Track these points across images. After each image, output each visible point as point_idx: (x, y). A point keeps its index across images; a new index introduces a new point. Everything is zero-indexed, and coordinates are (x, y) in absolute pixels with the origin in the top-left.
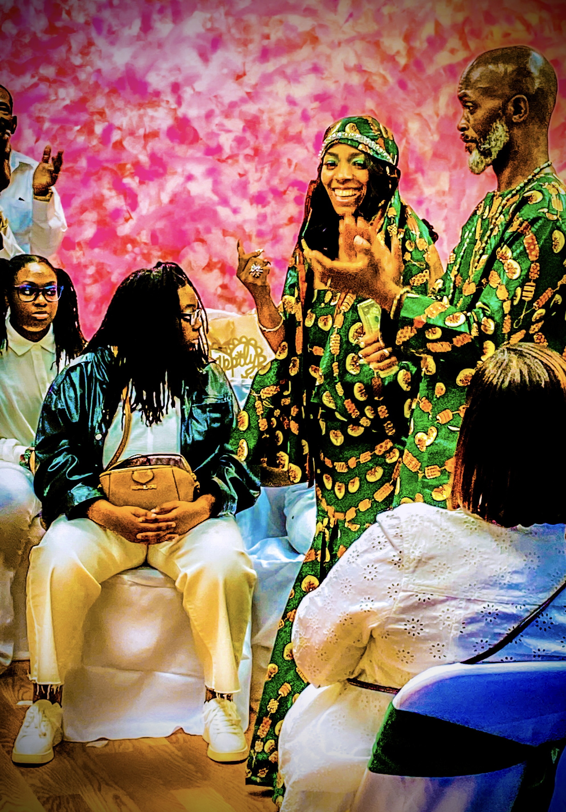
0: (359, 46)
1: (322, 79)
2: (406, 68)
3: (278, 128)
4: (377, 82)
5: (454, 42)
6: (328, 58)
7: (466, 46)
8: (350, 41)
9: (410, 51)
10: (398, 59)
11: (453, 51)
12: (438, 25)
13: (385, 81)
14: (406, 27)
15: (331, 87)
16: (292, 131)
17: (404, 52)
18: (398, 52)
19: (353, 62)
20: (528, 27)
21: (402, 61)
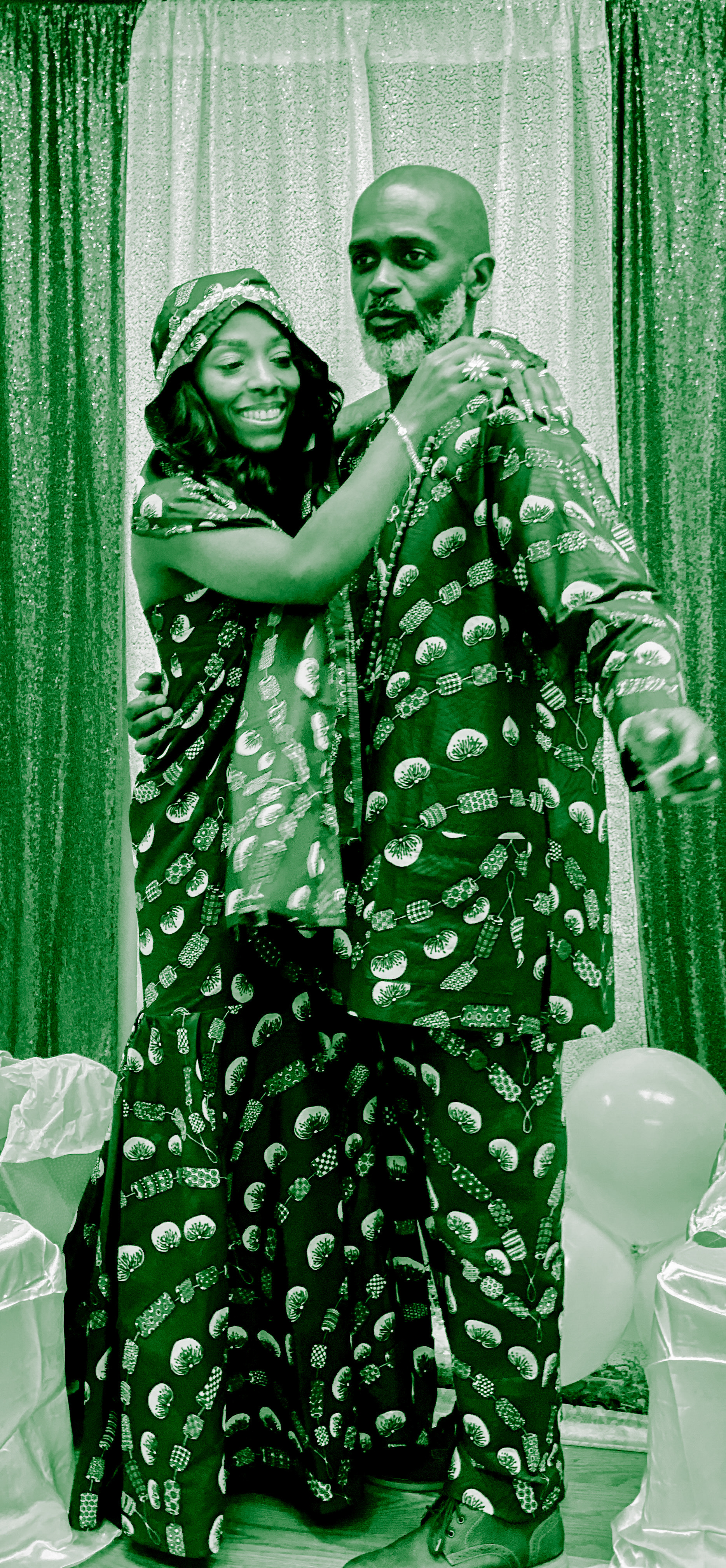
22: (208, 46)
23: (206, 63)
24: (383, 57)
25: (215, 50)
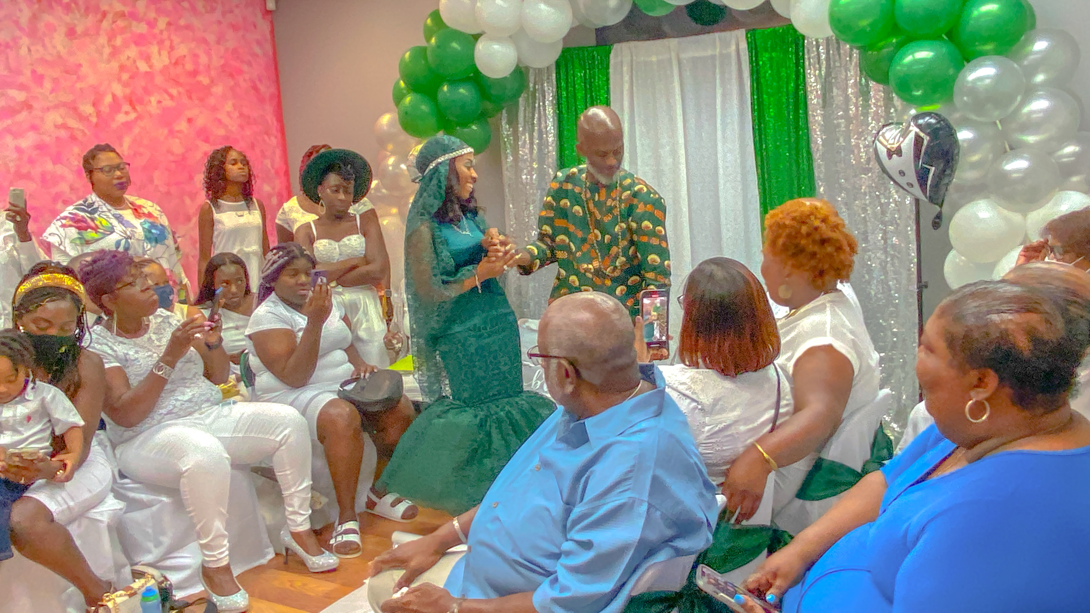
0: (62, 111)
1: (40, 134)
2: (97, 125)
3: (12, 170)
4: (79, 135)
5: (126, 107)
6: (42, 119)
7: (134, 109)
8: (56, 107)
9: (98, 114)
10: (91, 119)
11: (127, 113)
12: (114, 96)
13: (85, 134)
14: (93, 98)
15: (47, 139)
16: (24, 171)
17: (95, 115)
18: (90, 114)
19: (60, 121)
20: (172, 97)
21: (94, 120)
22: (632, 56)
23: (632, 61)
24: (683, 56)
25: (634, 58)
